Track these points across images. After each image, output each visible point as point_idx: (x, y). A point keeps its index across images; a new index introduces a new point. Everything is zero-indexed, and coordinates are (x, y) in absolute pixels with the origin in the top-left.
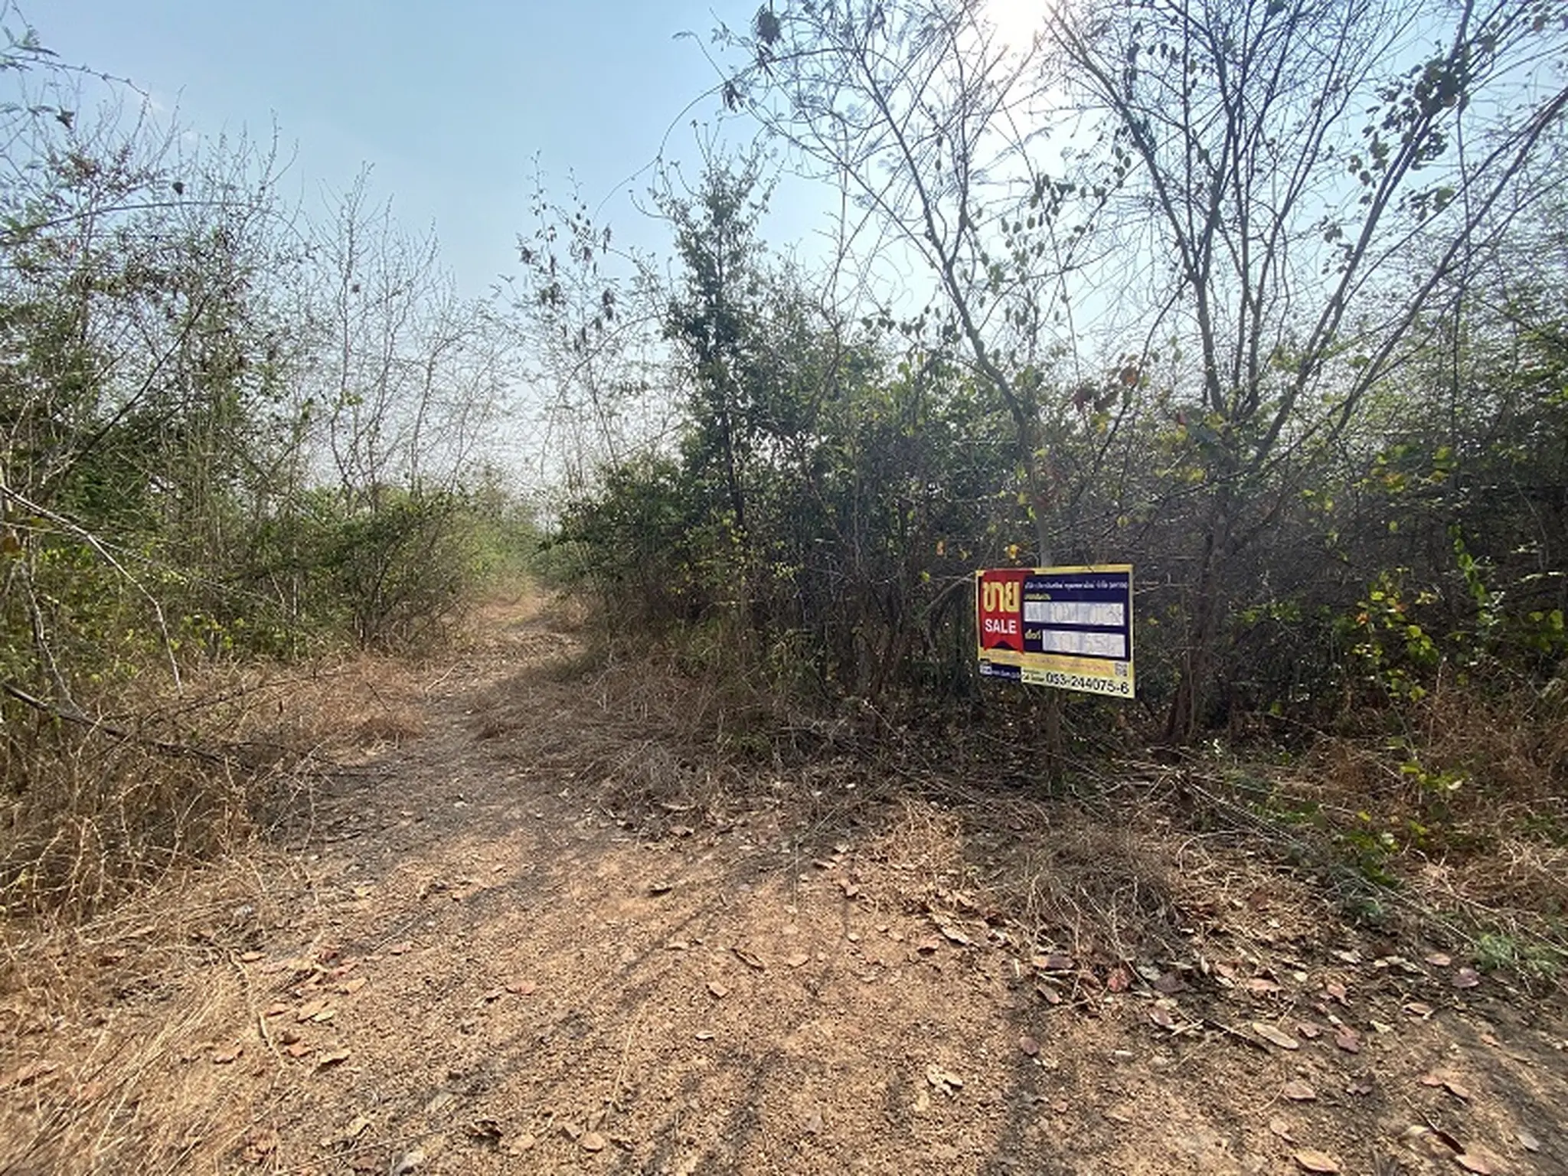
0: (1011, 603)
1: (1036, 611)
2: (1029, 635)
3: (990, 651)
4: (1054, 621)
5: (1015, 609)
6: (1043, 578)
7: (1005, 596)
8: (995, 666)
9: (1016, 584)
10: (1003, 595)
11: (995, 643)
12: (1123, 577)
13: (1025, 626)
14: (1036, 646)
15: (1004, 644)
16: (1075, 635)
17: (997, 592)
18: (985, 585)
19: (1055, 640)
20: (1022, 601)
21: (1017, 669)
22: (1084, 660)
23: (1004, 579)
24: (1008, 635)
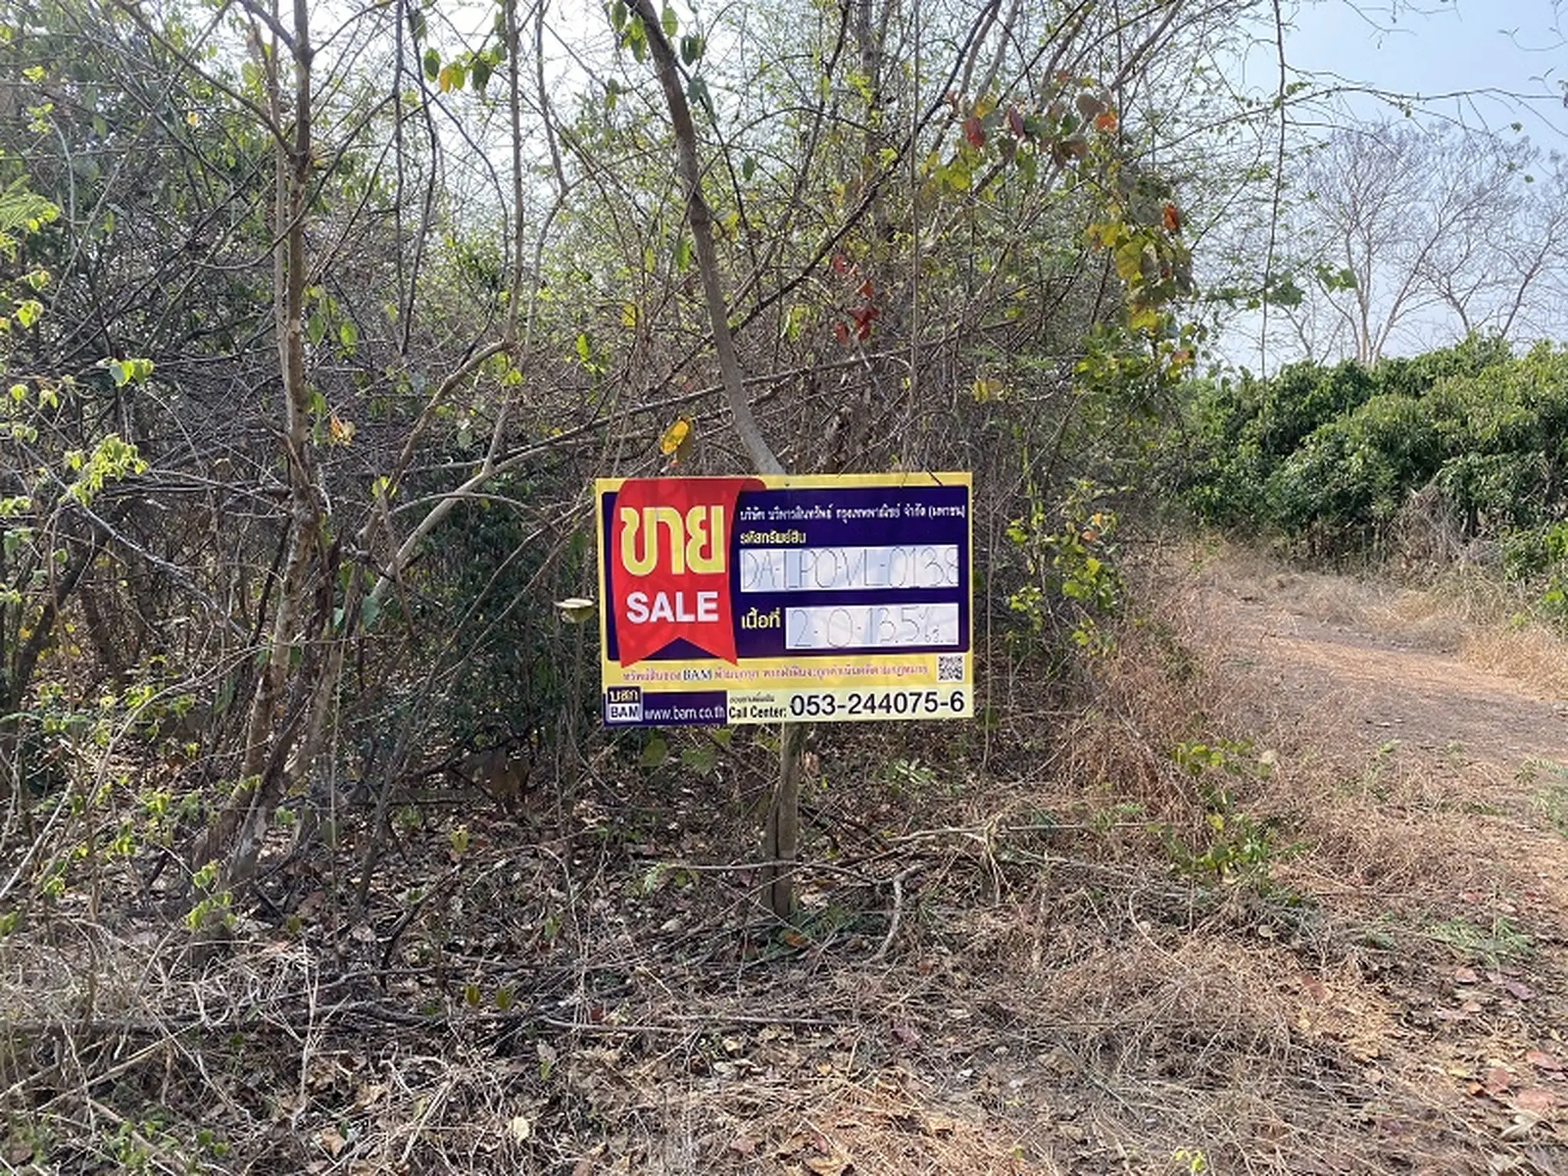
1: (769, 568)
2: (754, 620)
3: (641, 667)
4: (813, 586)
6: (786, 498)
8: (653, 701)
11: (656, 646)
12: (957, 495)
13: (740, 602)
14: (771, 643)
15: (681, 647)
16: (860, 613)
18: (628, 515)
19: (813, 626)
20: (734, 550)
22: (875, 660)
23: (685, 496)
24: (696, 623)
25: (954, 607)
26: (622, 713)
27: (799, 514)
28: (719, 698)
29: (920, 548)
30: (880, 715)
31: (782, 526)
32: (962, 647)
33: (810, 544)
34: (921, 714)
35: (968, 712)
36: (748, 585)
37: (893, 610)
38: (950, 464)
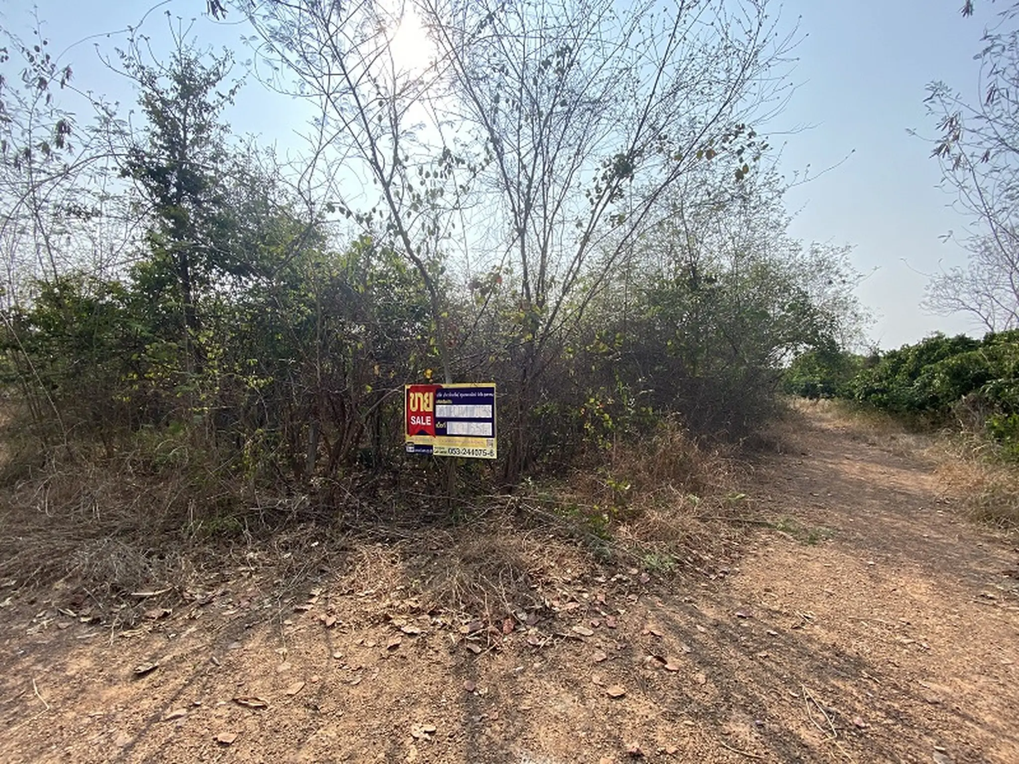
0: (428, 406)
1: (443, 410)
2: (439, 425)
3: (413, 437)
4: (453, 416)
5: (430, 409)
6: (447, 390)
7: (424, 401)
8: (417, 447)
9: (431, 394)
10: (423, 401)
11: (417, 431)
12: (491, 390)
13: (436, 420)
14: (442, 432)
15: (422, 432)
16: (465, 424)
17: (419, 399)
19: (454, 428)
20: (435, 404)
21: (431, 447)
22: (470, 439)
23: (424, 391)
24: (426, 426)
25: (490, 424)
26: (410, 449)
27: (450, 395)
29: (481, 406)
30: (471, 456)
31: (446, 398)
32: (493, 436)
33: (453, 404)
34: (482, 456)
35: (495, 457)
36: (438, 415)
37: (474, 424)
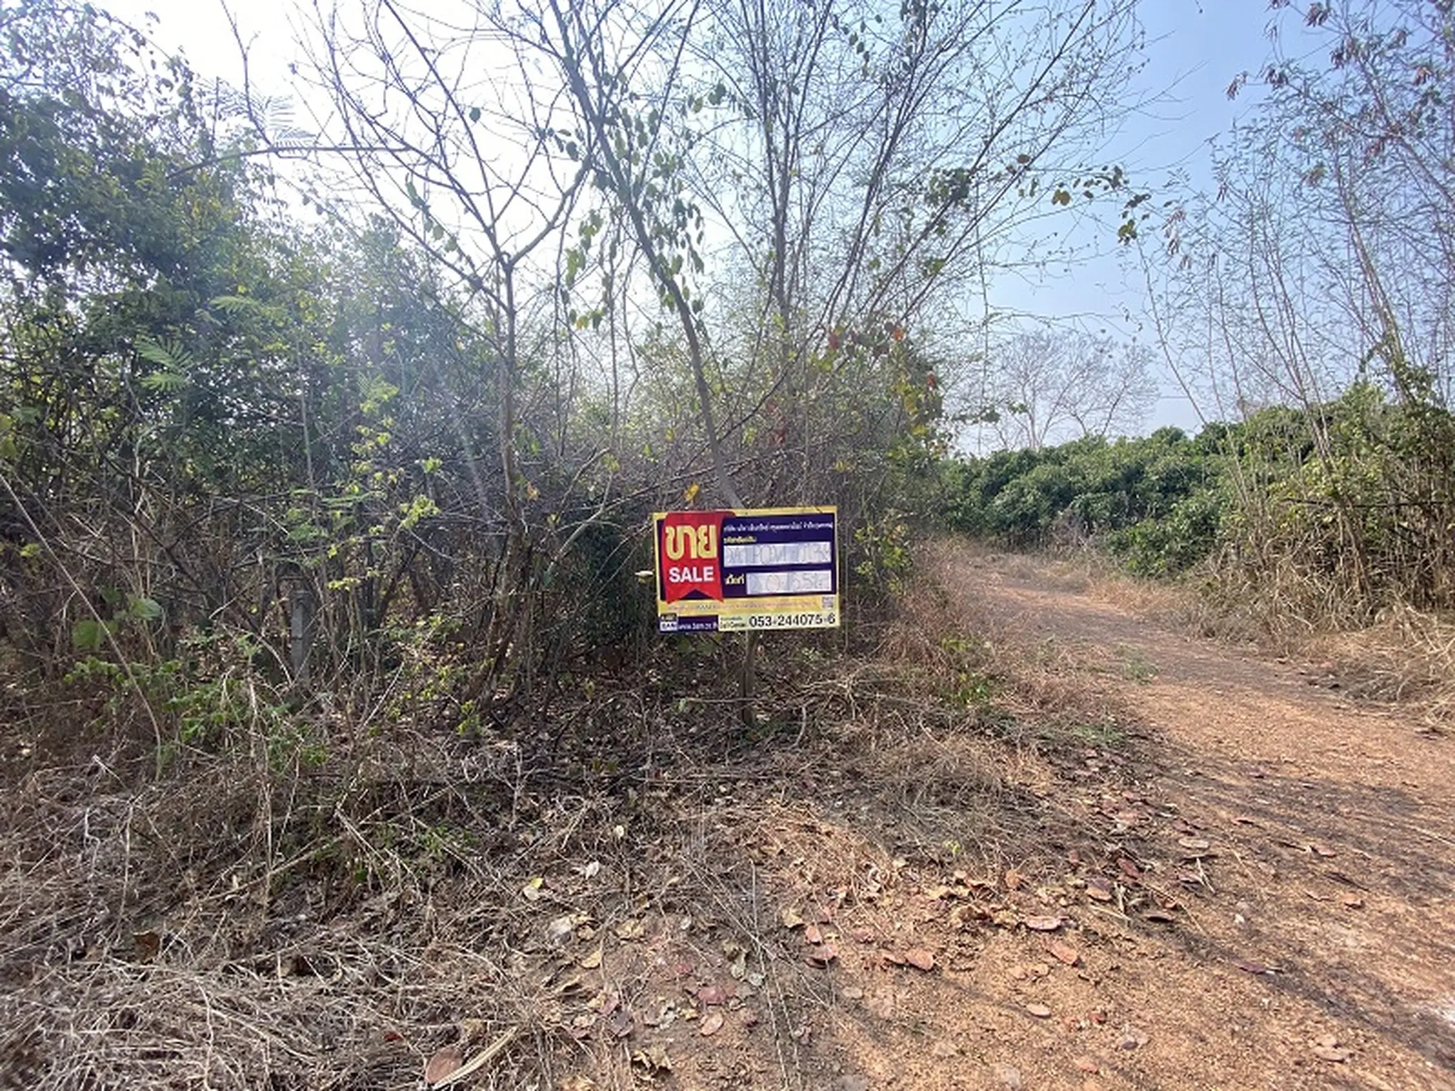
0: (707, 547)
1: (736, 555)
2: (731, 580)
3: (676, 604)
4: (760, 564)
5: (713, 553)
6: (745, 521)
7: (698, 540)
8: (683, 620)
9: (713, 528)
11: (684, 593)
12: (830, 517)
13: (724, 572)
14: (739, 591)
15: (696, 594)
16: (783, 575)
17: (686, 536)
18: (669, 530)
19: (758, 583)
20: (721, 545)
22: (791, 599)
23: (696, 521)
24: (703, 583)
25: (829, 572)
26: (667, 626)
27: (752, 528)
28: (715, 618)
29: (812, 544)
30: (794, 626)
31: (744, 534)
32: (833, 592)
33: (759, 542)
34: (814, 625)
35: (837, 624)
36: (728, 563)
37: (799, 574)
38: (827, 503)
